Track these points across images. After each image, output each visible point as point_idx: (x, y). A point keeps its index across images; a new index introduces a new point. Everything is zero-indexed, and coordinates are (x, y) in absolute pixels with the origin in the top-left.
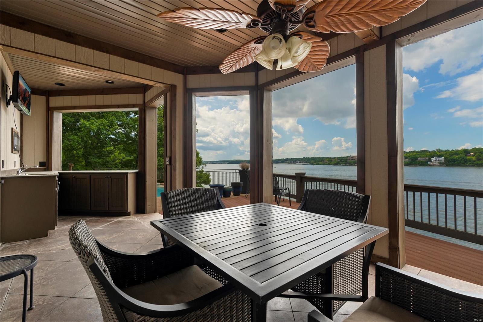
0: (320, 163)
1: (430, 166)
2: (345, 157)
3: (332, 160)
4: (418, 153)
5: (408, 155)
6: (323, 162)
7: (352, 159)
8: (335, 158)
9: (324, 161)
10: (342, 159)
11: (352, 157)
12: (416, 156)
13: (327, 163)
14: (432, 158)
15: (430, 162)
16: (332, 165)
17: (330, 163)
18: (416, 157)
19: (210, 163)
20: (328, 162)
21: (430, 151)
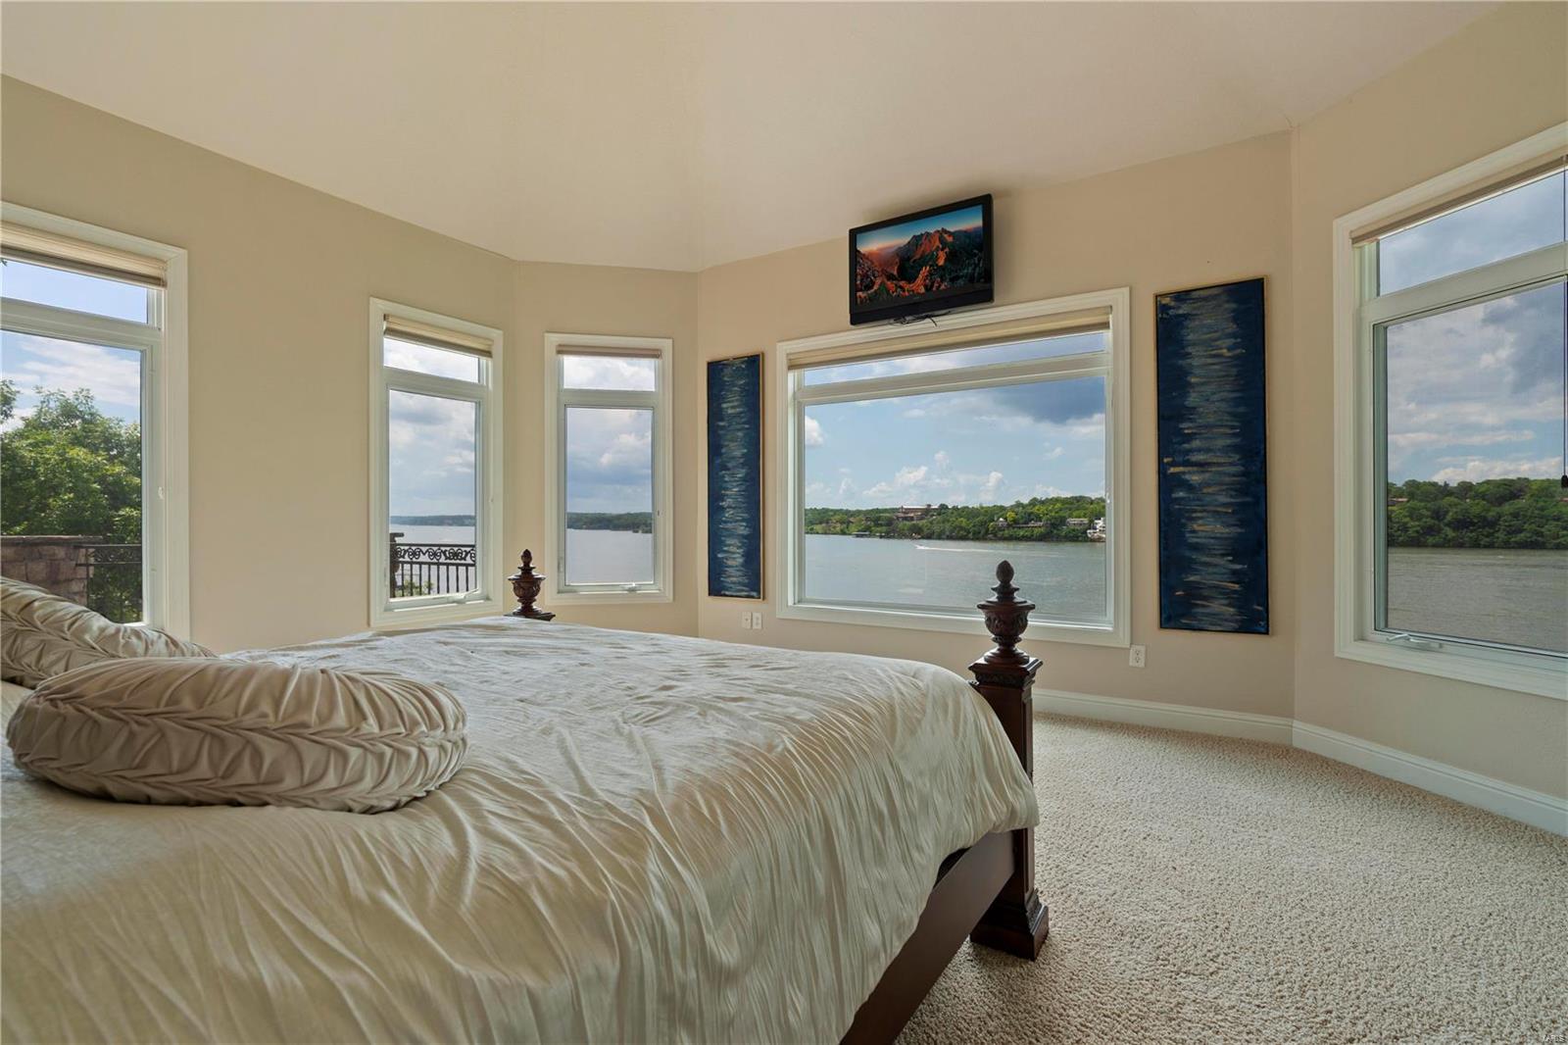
0: (818, 528)
1: (1093, 540)
2: (886, 510)
3: (851, 519)
4: (1067, 503)
5: (1043, 508)
6: (824, 525)
7: (905, 519)
8: (859, 512)
9: (827, 523)
10: (879, 518)
11: (904, 513)
12: (1062, 514)
13: (838, 529)
14: (1096, 521)
15: (1092, 531)
16: (850, 534)
17: (846, 530)
18: (1060, 517)
19: (451, 522)
20: (839, 527)
21: (1093, 498)
